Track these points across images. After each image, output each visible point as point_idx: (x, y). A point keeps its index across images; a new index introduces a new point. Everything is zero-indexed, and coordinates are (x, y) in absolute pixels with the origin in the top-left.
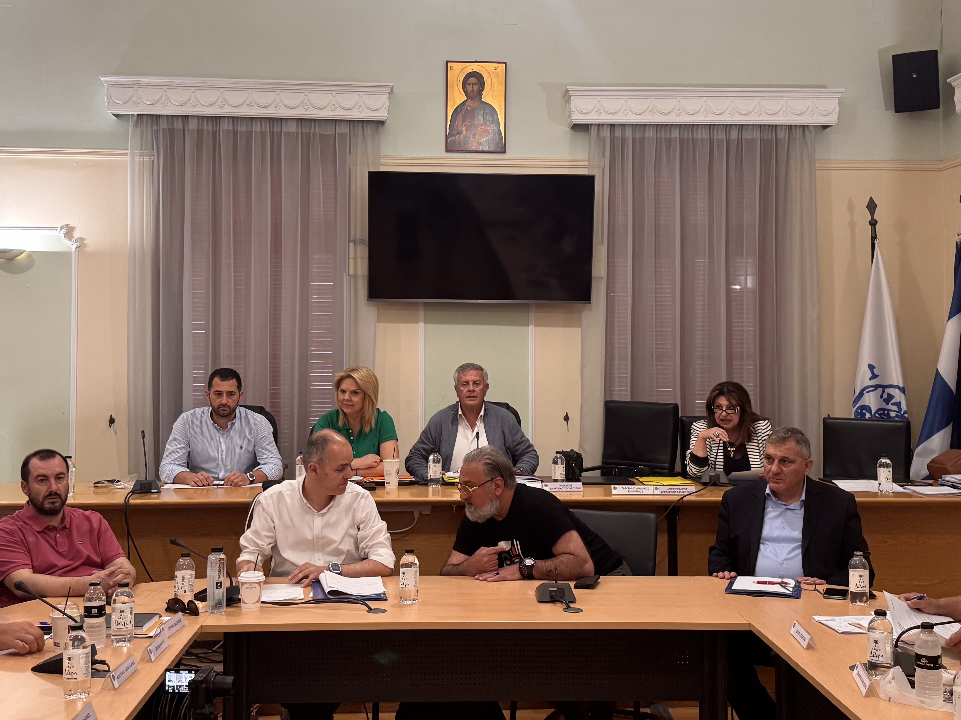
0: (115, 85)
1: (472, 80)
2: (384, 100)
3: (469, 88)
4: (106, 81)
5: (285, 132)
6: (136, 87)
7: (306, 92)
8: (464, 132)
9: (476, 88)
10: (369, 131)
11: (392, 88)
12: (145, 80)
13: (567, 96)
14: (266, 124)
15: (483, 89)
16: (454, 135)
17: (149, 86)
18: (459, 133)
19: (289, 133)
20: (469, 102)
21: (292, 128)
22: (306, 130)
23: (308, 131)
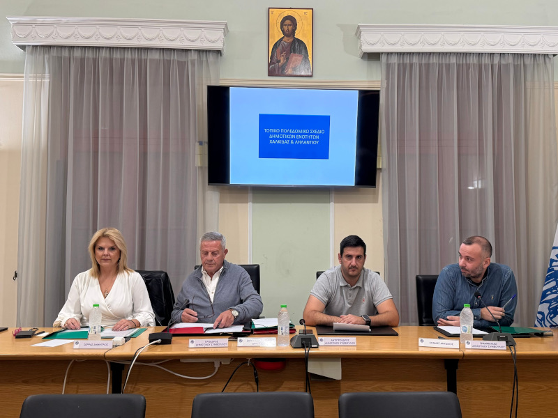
0: (19, 23)
1: (288, 22)
2: (220, 34)
3: (286, 28)
4: (12, 21)
5: (150, 60)
6: (34, 25)
7: (161, 28)
8: (282, 61)
9: (290, 28)
10: (211, 57)
11: (226, 25)
12: (40, 19)
13: (358, 33)
14: (135, 53)
15: (296, 29)
16: (274, 63)
17: (43, 24)
18: (279, 61)
19: (154, 60)
20: (286, 39)
21: (156, 56)
22: (166, 57)
23: (168, 59)
